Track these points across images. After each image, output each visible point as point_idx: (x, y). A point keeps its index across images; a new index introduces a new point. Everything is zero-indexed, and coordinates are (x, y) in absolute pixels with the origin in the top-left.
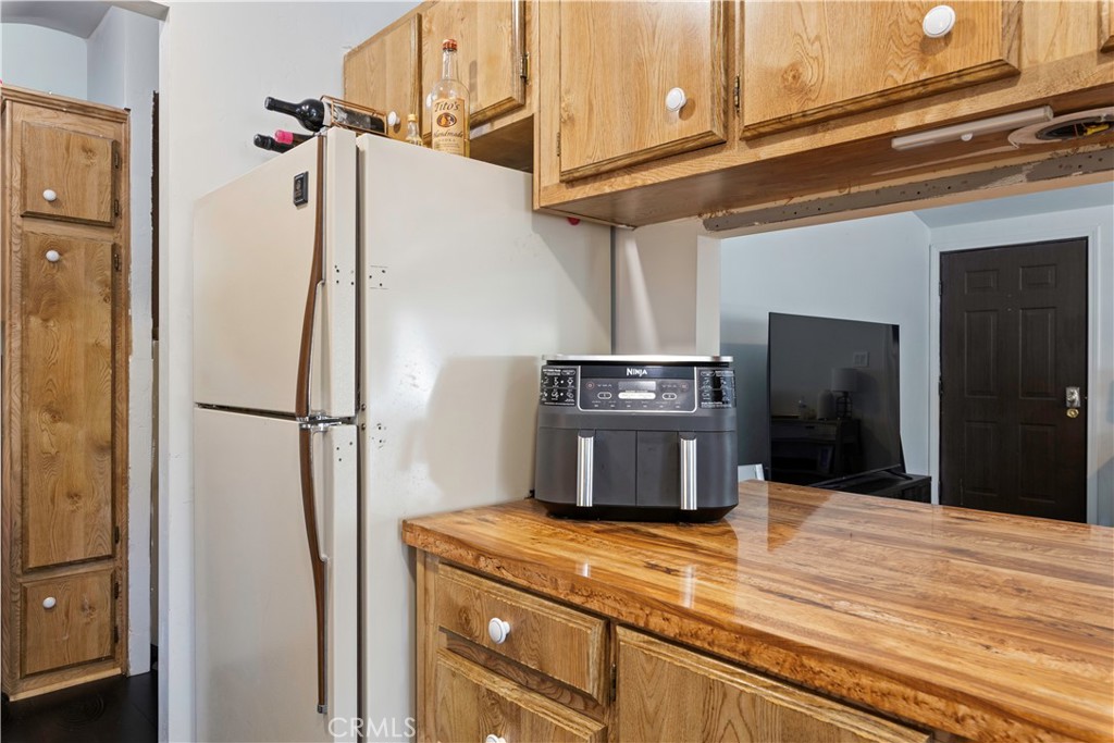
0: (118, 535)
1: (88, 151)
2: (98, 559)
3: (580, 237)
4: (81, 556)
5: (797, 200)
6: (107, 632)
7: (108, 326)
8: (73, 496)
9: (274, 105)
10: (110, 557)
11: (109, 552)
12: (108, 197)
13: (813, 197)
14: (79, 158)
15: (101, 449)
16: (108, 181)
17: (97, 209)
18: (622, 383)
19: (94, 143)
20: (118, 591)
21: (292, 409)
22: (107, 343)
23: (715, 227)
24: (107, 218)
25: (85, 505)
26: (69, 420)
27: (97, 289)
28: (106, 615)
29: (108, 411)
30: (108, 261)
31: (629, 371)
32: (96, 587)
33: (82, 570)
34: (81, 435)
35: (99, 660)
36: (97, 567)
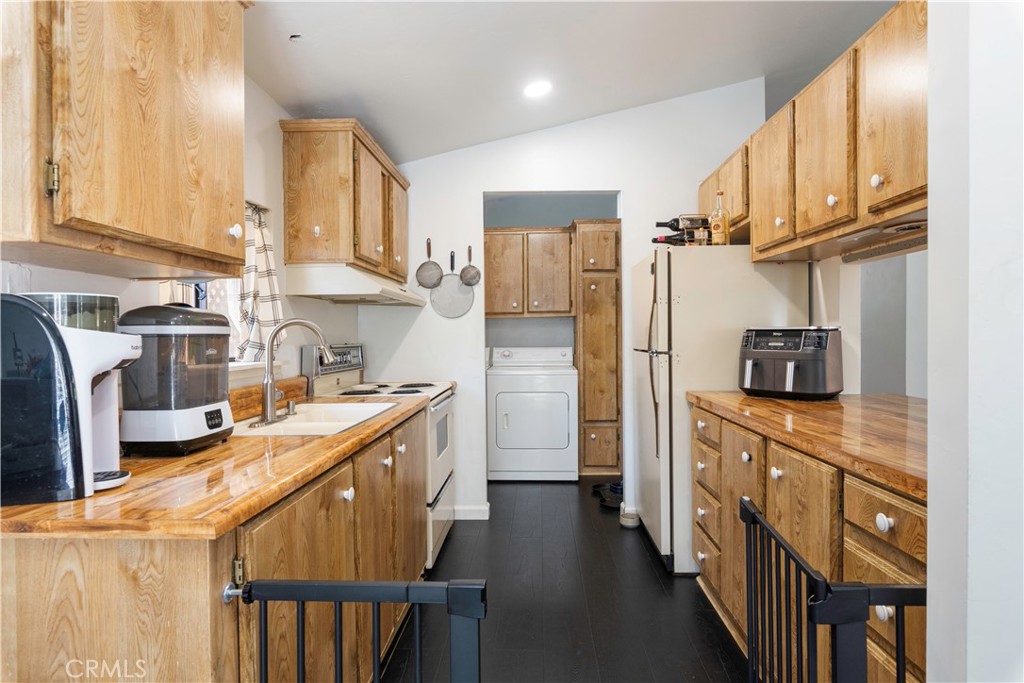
0: (619, 412)
1: (606, 239)
2: (611, 421)
3: (785, 271)
4: (604, 419)
5: (873, 247)
6: (615, 454)
7: (614, 316)
8: (602, 391)
9: (659, 225)
10: (616, 421)
11: (615, 418)
12: (614, 258)
13: (877, 246)
14: (603, 242)
15: (612, 372)
16: (614, 250)
17: (610, 265)
18: (771, 339)
19: (608, 234)
20: (619, 437)
21: (646, 349)
22: (614, 324)
23: (846, 260)
24: (613, 268)
25: (607, 396)
26: (600, 358)
27: (610, 300)
28: (613, 447)
29: (615, 356)
30: (614, 287)
31: (775, 334)
32: (611, 435)
33: (606, 425)
34: (604, 365)
35: (611, 466)
36: (611, 424)
